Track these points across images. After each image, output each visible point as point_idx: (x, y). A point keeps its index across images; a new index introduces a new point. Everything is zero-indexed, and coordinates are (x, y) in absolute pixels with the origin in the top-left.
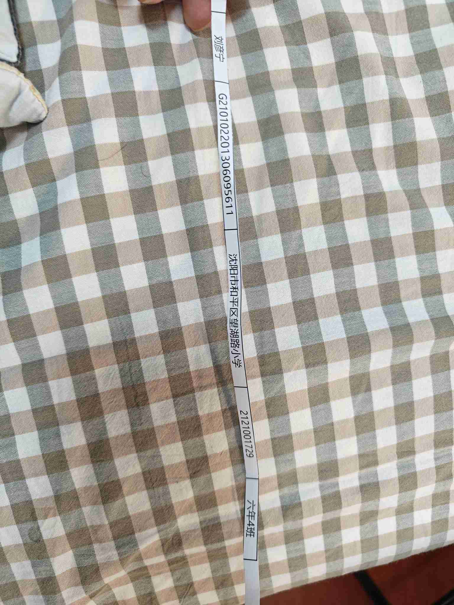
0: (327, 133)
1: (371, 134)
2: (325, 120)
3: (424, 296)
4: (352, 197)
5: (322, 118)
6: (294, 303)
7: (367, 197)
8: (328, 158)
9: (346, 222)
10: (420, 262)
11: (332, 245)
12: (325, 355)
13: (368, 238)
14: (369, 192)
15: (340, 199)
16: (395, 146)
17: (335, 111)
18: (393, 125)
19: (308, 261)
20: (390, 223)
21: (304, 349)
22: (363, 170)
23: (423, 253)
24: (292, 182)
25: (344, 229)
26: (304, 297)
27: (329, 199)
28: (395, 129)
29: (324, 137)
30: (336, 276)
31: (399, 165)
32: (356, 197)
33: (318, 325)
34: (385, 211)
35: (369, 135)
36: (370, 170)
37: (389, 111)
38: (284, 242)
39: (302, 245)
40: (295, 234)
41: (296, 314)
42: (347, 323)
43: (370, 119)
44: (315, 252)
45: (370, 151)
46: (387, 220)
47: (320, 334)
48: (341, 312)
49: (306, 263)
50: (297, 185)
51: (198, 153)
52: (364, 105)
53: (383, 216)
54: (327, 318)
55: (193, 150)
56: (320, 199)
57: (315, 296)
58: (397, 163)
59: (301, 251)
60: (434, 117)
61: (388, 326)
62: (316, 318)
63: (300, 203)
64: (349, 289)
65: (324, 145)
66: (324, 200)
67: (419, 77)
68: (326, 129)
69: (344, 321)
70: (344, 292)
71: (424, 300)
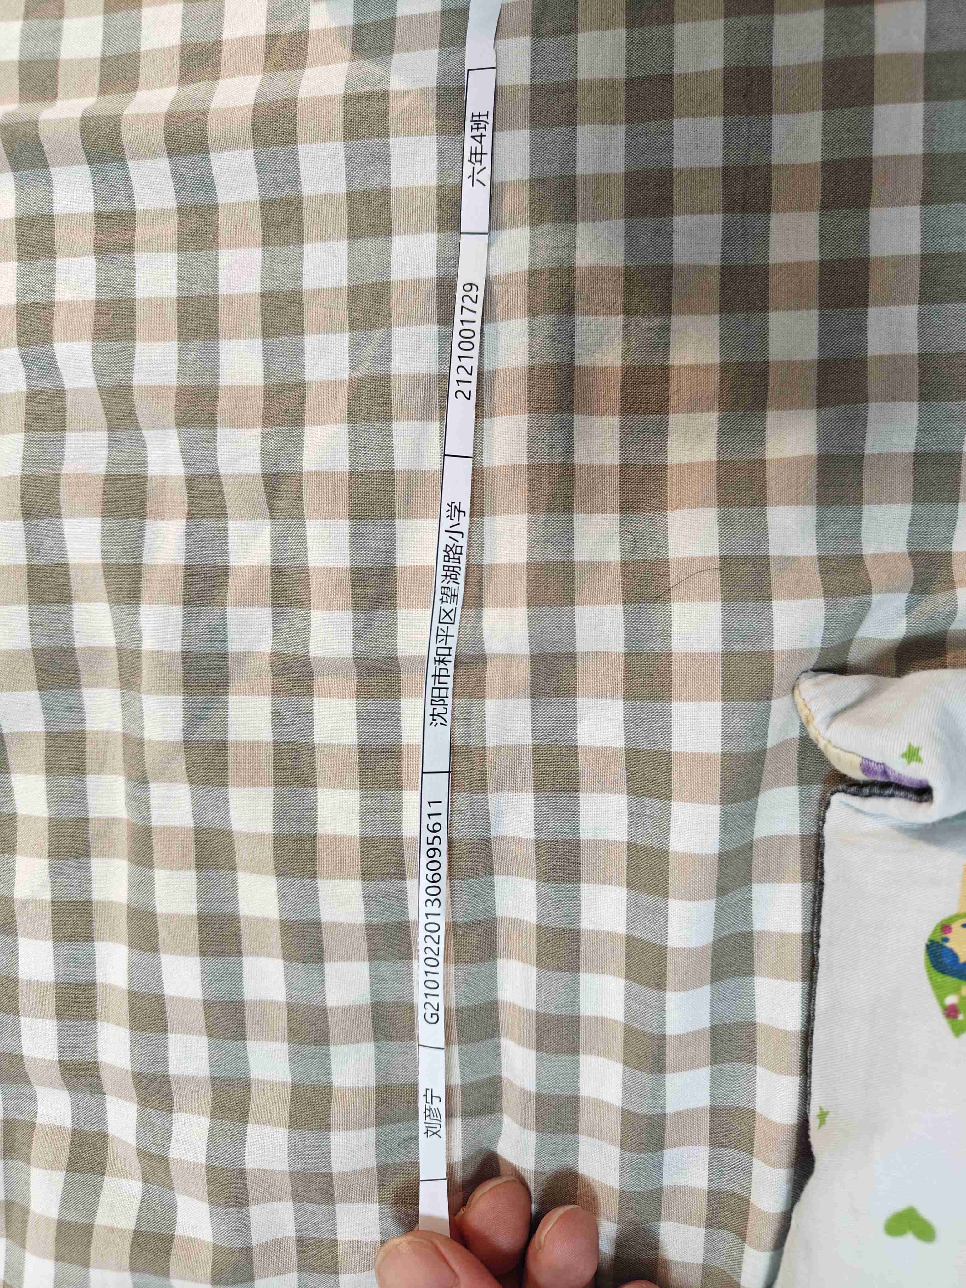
0: (267, 562)
1: (183, 547)
2: (268, 588)
3: (132, 214)
4: (239, 427)
5: (273, 593)
6: (390, 234)
7: (211, 422)
8: (273, 513)
9: (259, 381)
10: (130, 282)
11: (295, 339)
12: (346, 112)
13: (224, 344)
14: (205, 431)
15: (264, 427)
16: (143, 516)
17: (245, 602)
18: (141, 557)
19: (347, 313)
20: (175, 367)
21: (385, 133)
22: (211, 477)
23: (120, 300)
24: (351, 473)
25: (266, 368)
26: (369, 244)
27: (285, 429)
28: (138, 549)
29: (274, 557)
30: (298, 276)
31: (141, 480)
32: (233, 426)
33: (349, 180)
34: (181, 391)
35: (188, 545)
36: (197, 477)
37: (144, 584)
38: (387, 356)
39: (355, 347)
40: (364, 370)
41: (389, 210)
42: (291, 175)
43: (181, 574)
44: (329, 330)
45: (191, 516)
46: (180, 373)
47: (349, 161)
48: (301, 202)
49: (351, 310)
50: (343, 465)
51: (521, 557)
52: (187, 602)
53: (186, 382)
54: (329, 192)
55: (529, 564)
56: (302, 434)
57: (346, 242)
58: (145, 485)
59: (357, 335)
60: (62, 561)
61: (213, 155)
62: (350, 195)
63: (343, 429)
64: (277, 249)
65: (277, 540)
66: (295, 430)
67: (79, 642)
68: (268, 571)
69: (296, 180)
70: (287, 243)
71: (133, 204)
